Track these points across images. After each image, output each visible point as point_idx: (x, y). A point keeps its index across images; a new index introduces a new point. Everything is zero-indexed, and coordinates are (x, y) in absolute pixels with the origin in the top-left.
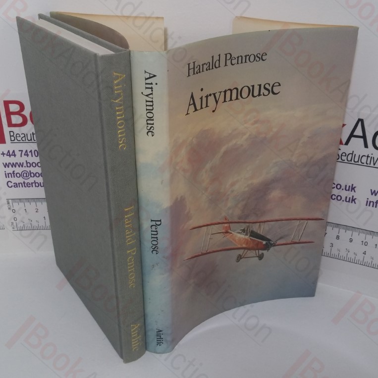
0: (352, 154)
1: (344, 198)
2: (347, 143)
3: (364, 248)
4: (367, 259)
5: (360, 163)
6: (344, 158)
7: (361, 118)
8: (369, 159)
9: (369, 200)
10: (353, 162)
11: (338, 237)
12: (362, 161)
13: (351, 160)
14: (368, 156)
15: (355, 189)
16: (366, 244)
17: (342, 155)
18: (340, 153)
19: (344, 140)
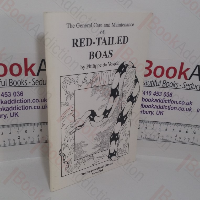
0: (192, 84)
1: (185, 109)
2: (190, 79)
3: (194, 135)
4: (195, 141)
5: (196, 89)
6: (187, 87)
7: (198, 64)
9: (199, 109)
10: (192, 89)
11: (180, 131)
12: (197, 88)
13: (191, 88)
15: (192, 104)
16: (195, 133)
17: (186, 86)
18: (185, 84)
19: (188, 77)
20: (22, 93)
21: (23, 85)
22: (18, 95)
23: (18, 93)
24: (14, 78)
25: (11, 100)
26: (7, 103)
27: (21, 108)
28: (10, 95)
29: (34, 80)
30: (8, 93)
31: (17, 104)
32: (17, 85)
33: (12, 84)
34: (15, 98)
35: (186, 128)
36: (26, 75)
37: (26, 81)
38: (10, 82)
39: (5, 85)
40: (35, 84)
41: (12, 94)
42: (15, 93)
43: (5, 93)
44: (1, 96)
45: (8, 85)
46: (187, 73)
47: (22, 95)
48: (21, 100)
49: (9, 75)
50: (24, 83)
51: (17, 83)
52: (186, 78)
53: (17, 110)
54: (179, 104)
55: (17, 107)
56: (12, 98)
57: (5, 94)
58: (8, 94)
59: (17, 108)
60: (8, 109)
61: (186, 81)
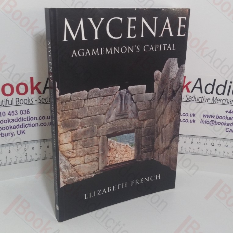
0: (194, 97)
1: (189, 121)
2: (192, 92)
3: (198, 146)
4: (200, 151)
5: (198, 101)
6: (190, 99)
7: (200, 78)
8: (203, 99)
9: (202, 120)
10: (195, 101)
11: (185, 142)
12: (199, 101)
14: (202, 98)
15: (195, 115)
16: (199, 143)
18: (188, 97)
19: (191, 90)
20: (28, 111)
21: (29, 104)
22: (25, 113)
23: (25, 111)
24: (20, 97)
25: (18, 119)
26: (14, 122)
27: (28, 126)
28: (16, 114)
29: (40, 98)
30: (15, 111)
31: (23, 122)
32: (24, 104)
33: (19, 103)
34: (22, 116)
35: (191, 139)
36: (32, 93)
37: (32, 100)
38: (16, 101)
39: (11, 104)
40: (42, 102)
41: (19, 112)
42: (21, 111)
43: (12, 111)
44: (8, 114)
45: (15, 104)
46: (189, 86)
47: (28, 113)
48: (27, 118)
49: (15, 94)
50: (30, 101)
51: (23, 101)
52: (188, 91)
53: (24, 127)
54: (183, 116)
55: (23, 124)
56: (19, 116)
57: (12, 113)
58: (15, 113)
59: (23, 126)
60: (15, 127)
61: (188, 93)
